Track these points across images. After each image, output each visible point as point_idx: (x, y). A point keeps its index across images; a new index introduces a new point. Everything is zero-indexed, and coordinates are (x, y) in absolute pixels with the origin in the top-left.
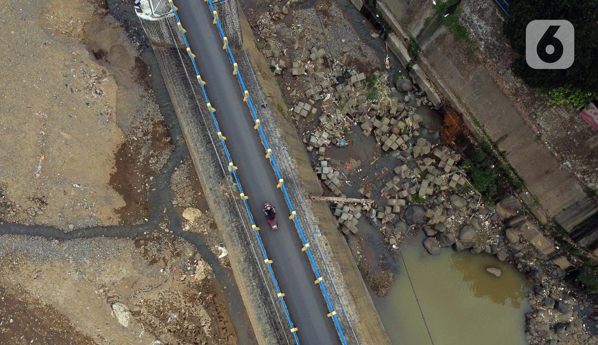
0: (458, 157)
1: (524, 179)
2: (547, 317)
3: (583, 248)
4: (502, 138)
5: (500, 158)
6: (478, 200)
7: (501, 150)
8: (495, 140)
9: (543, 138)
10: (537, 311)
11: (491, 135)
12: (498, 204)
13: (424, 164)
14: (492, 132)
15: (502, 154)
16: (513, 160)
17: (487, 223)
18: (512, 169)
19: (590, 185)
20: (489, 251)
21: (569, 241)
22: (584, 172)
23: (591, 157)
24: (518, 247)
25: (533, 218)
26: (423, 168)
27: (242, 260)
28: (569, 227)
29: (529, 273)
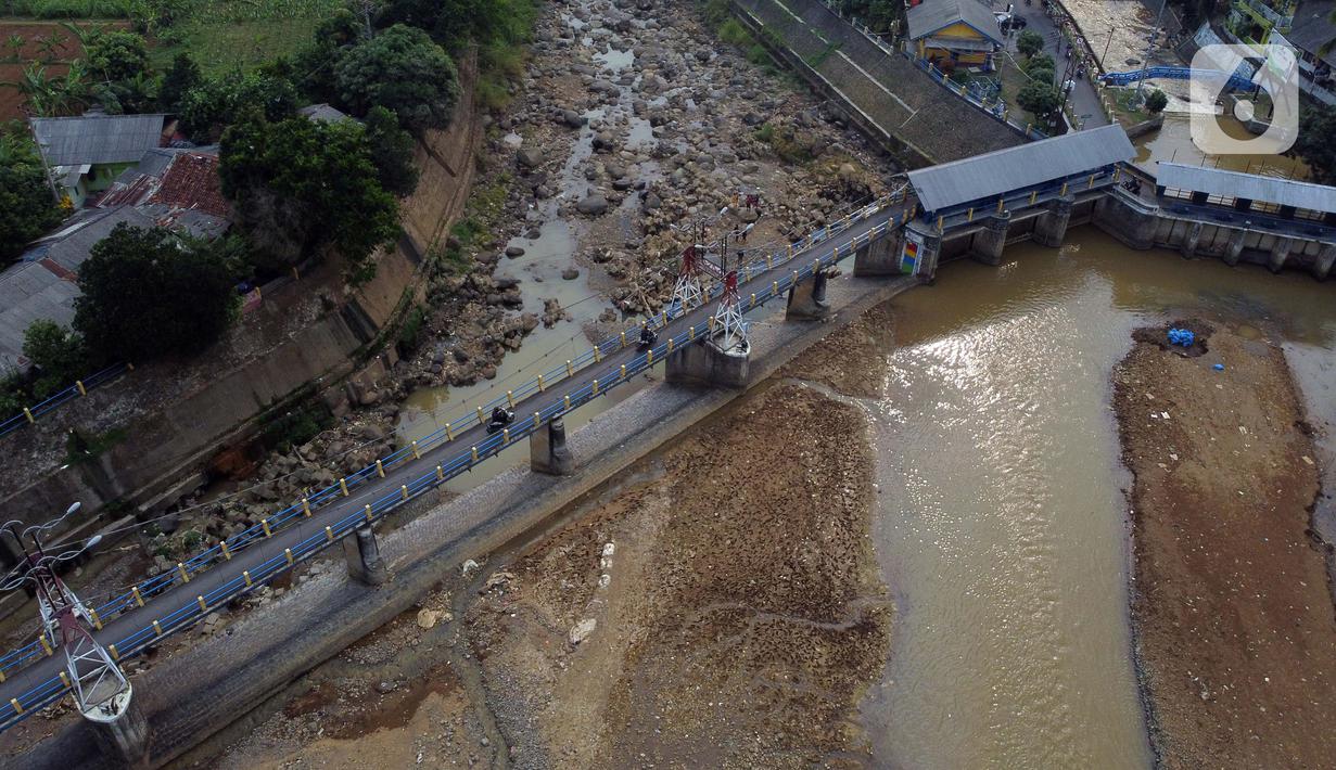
0: (275, 454)
1: (305, 380)
2: (452, 368)
3: (376, 334)
4: (257, 398)
5: (280, 405)
6: (329, 434)
7: (270, 402)
8: (257, 408)
9: (261, 354)
10: (449, 377)
11: (251, 413)
12: (334, 412)
13: (288, 488)
14: (248, 410)
15: (275, 402)
16: (283, 390)
17: (356, 424)
18: (295, 391)
19: (314, 317)
20: (391, 418)
21: (370, 345)
22: (301, 321)
23: (286, 312)
24: (382, 392)
25: (347, 376)
26: (292, 487)
27: (474, 538)
28: (357, 344)
29: (409, 387)
